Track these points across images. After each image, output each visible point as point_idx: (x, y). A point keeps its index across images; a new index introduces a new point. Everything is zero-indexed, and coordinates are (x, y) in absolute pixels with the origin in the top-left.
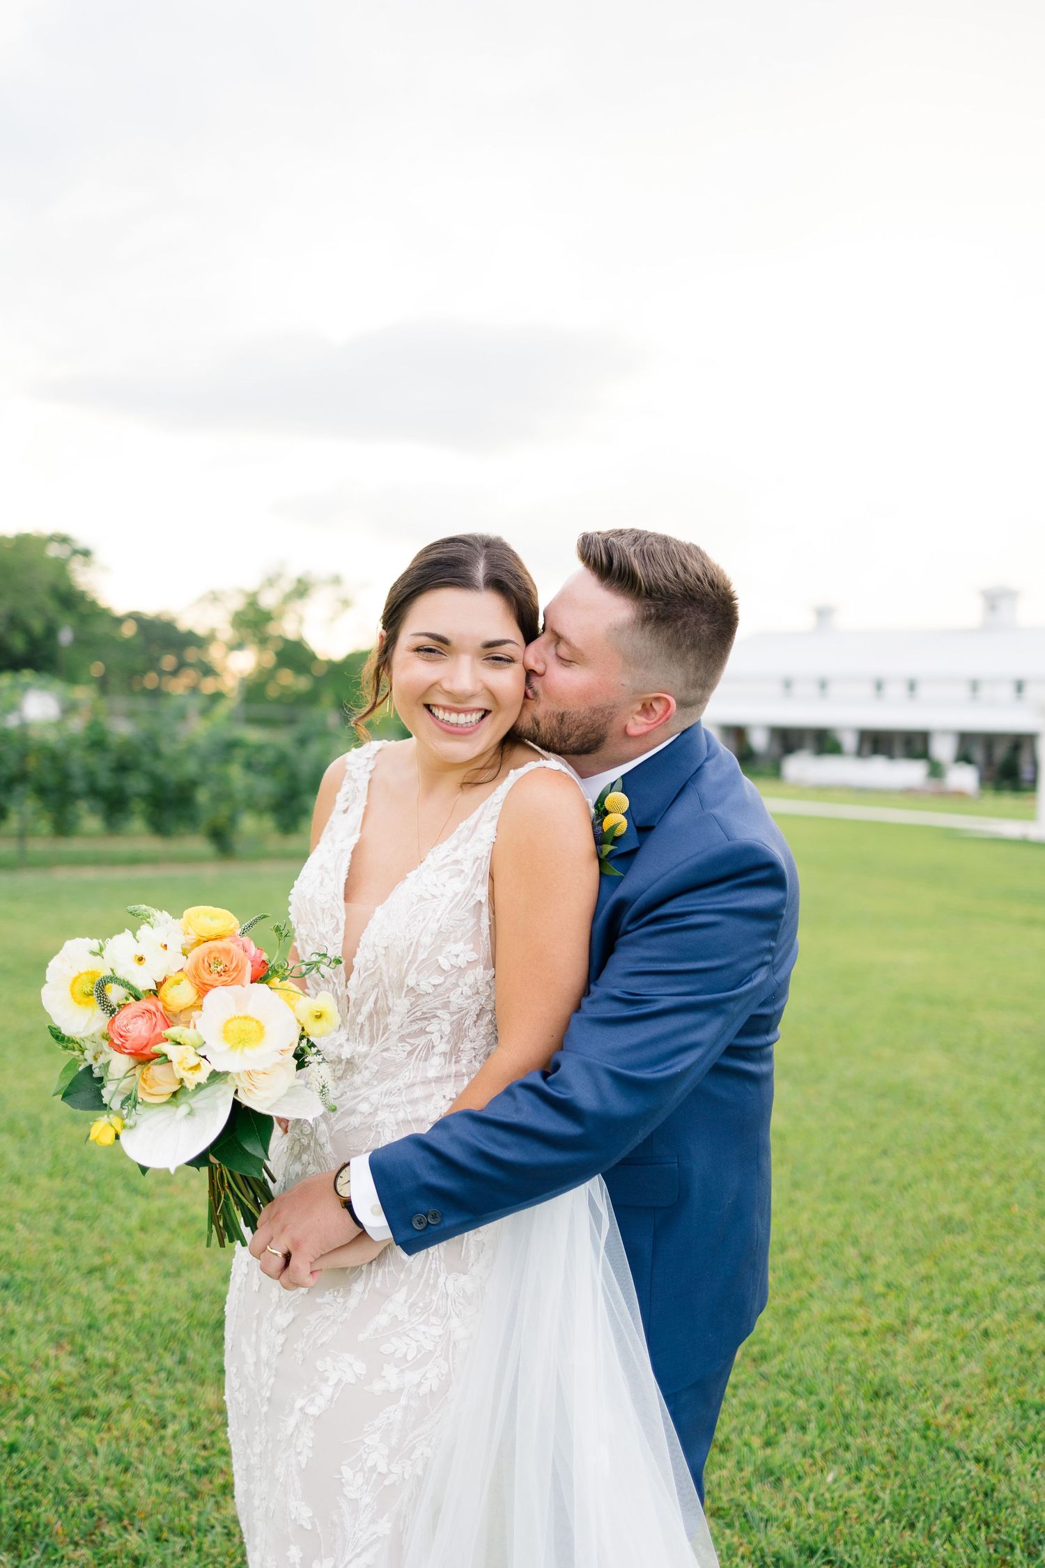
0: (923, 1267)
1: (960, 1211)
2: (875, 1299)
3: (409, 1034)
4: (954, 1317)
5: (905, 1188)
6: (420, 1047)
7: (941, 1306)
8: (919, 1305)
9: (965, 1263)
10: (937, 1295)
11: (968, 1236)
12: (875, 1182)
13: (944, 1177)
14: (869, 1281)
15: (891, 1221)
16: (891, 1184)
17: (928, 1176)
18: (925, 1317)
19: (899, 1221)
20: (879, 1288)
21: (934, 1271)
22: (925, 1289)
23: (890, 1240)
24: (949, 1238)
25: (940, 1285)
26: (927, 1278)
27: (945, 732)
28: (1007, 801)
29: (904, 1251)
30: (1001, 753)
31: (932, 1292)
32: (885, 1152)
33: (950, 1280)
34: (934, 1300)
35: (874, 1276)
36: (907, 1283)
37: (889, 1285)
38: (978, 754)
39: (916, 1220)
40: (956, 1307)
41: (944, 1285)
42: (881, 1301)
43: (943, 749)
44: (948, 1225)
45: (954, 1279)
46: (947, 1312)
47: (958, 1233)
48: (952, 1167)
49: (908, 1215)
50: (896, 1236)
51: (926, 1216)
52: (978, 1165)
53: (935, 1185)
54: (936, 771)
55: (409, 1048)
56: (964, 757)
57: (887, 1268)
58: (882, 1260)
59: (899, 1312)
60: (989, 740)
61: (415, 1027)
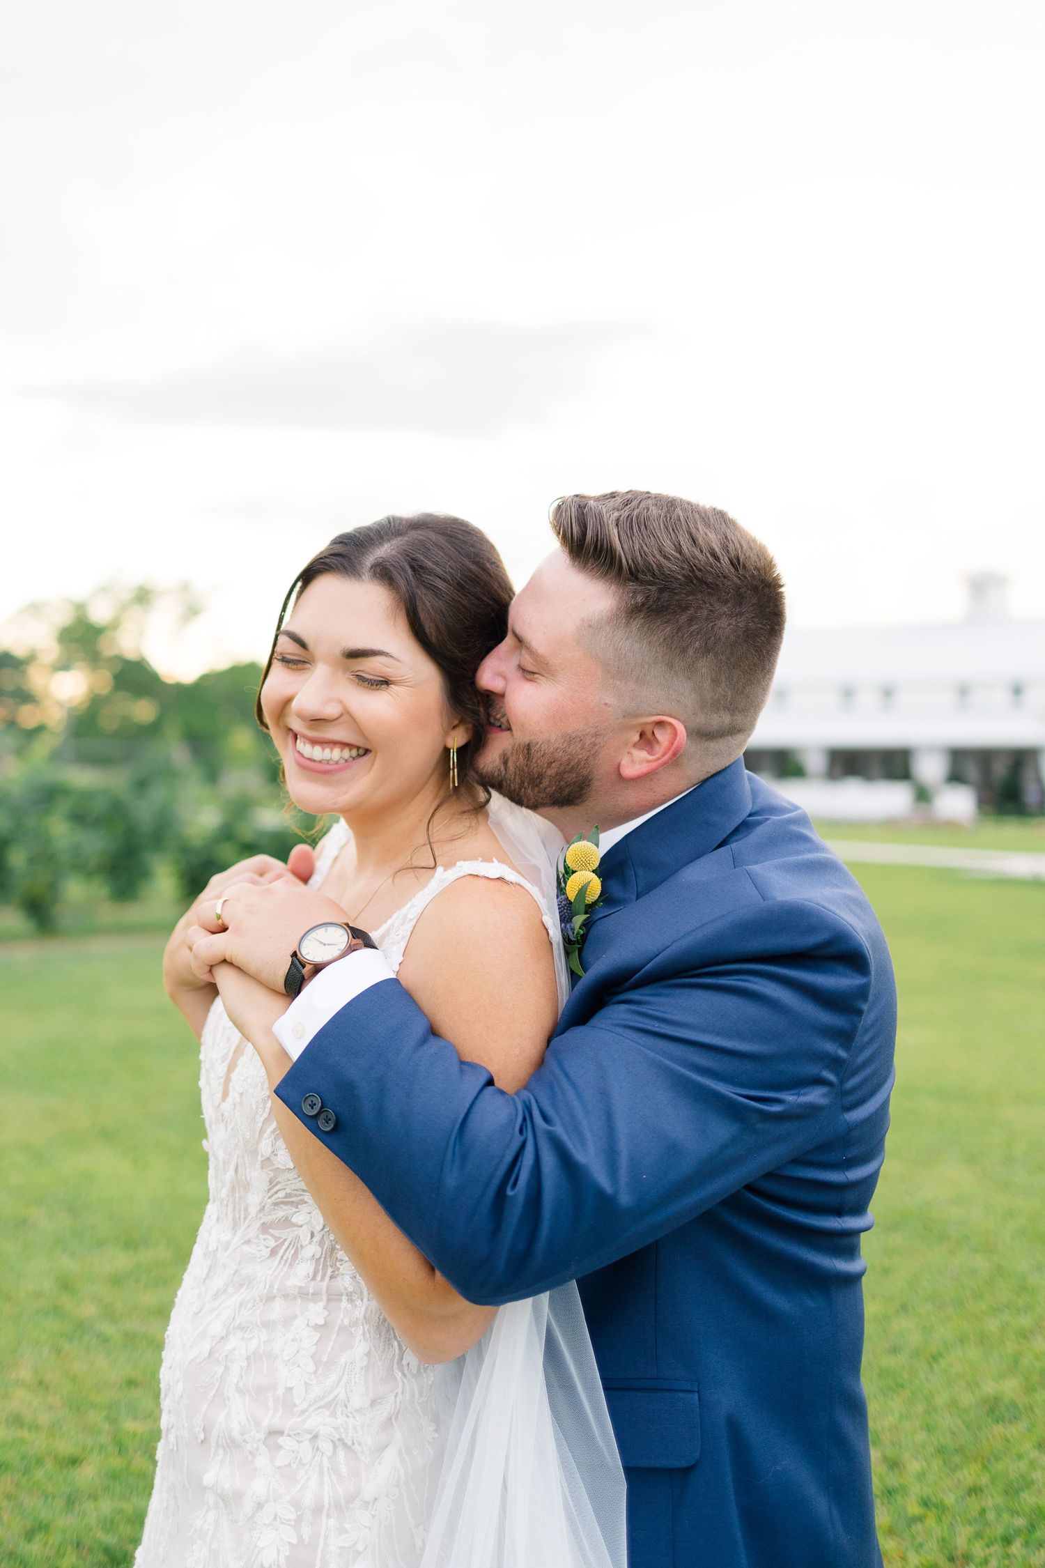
0: (969, 1474)
1: (1009, 1388)
2: (909, 1526)
3: (272, 1222)
4: (1016, 1548)
5: (935, 1358)
6: (286, 1244)
7: (999, 1531)
8: (970, 1530)
9: (1023, 1465)
10: (991, 1516)
11: (1022, 1426)
12: (895, 1350)
13: (983, 1340)
14: (899, 1498)
15: (920, 1409)
16: (917, 1353)
17: (963, 1340)
18: (978, 1550)
19: (931, 1410)
20: (914, 1509)
21: (984, 1480)
22: (974, 1505)
23: (922, 1436)
24: (999, 1429)
25: (995, 1499)
26: (974, 1491)
27: (931, 749)
28: (1011, 830)
29: (941, 1451)
30: (1000, 770)
31: (983, 1512)
32: (904, 1308)
33: (1006, 1492)
34: (986, 1524)
35: (903, 1490)
36: (950, 1499)
37: (926, 1503)
38: (972, 771)
39: (953, 1404)
40: (1018, 1532)
41: (999, 1500)
42: (919, 1527)
43: (930, 769)
44: (995, 1409)
45: (1012, 1490)
46: (1007, 1541)
47: (1011, 1422)
48: (992, 1325)
49: (941, 1399)
50: (929, 1429)
51: (967, 1399)
52: (1026, 1321)
53: (974, 1353)
54: (923, 795)
55: (272, 1243)
56: (955, 777)
57: (921, 1476)
58: (914, 1466)
59: (943, 1542)
60: (984, 757)
61: (280, 1213)
